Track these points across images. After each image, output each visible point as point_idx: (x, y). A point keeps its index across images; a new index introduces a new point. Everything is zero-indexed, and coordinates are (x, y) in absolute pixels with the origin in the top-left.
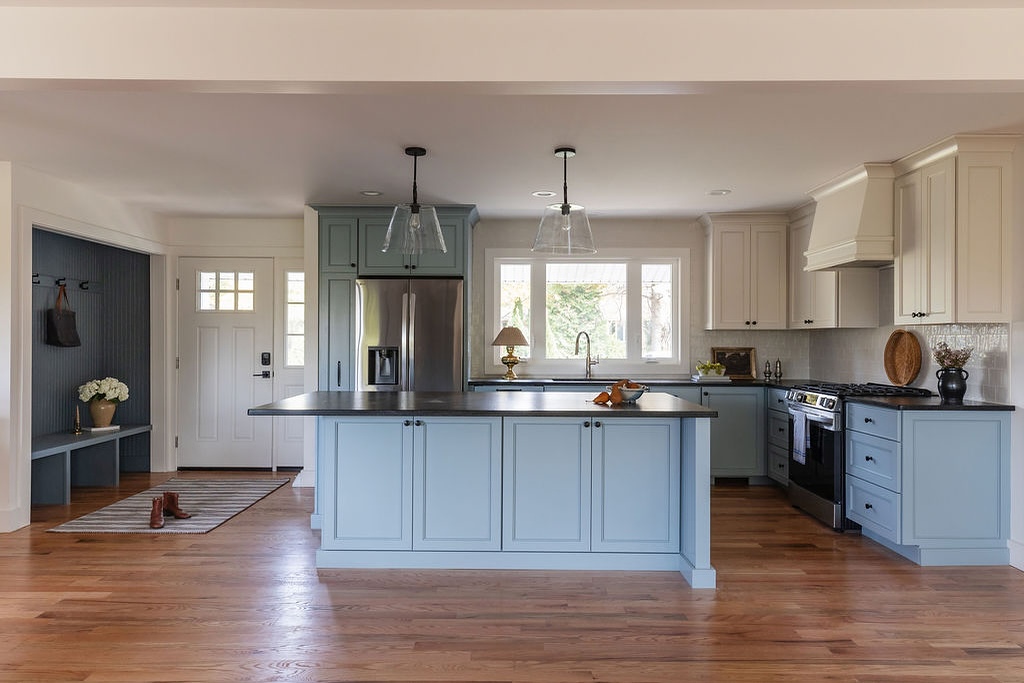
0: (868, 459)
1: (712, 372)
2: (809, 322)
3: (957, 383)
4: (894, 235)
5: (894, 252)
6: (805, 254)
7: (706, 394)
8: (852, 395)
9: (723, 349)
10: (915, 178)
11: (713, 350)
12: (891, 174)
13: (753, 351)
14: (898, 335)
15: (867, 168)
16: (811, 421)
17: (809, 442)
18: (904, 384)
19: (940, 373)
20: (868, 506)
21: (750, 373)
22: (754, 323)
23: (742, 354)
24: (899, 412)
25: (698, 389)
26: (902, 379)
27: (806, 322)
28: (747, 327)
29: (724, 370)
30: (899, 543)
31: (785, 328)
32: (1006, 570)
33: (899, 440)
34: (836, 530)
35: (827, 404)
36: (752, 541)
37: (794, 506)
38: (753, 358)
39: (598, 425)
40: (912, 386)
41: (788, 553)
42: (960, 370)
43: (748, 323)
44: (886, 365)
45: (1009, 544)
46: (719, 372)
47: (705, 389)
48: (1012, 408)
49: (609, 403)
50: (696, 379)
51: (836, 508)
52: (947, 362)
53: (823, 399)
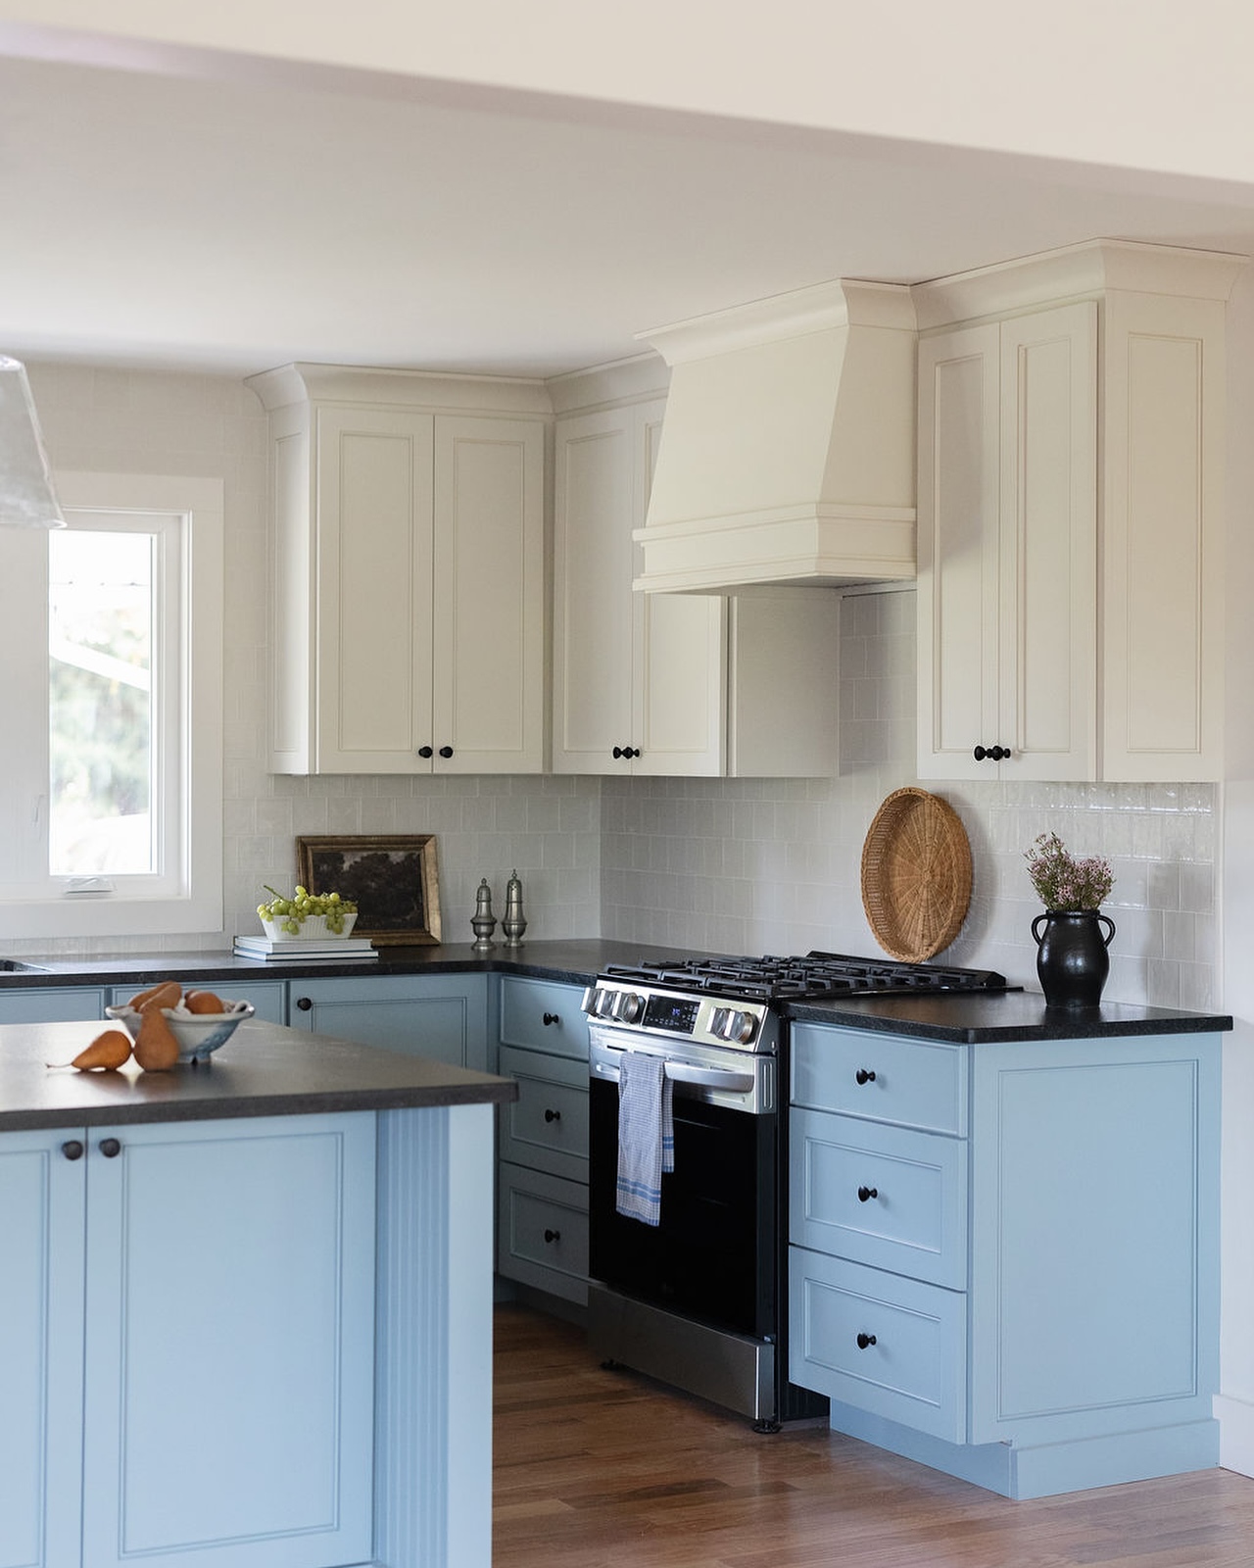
0: (864, 1195)
1: (315, 926)
2: (629, 753)
3: (1086, 956)
4: (915, 506)
5: (916, 556)
6: (637, 535)
7: (306, 1004)
8: (802, 998)
9: (333, 840)
10: (979, 340)
11: (304, 844)
12: (906, 319)
13: (429, 848)
14: (903, 806)
15: (849, 293)
16: (678, 1084)
17: (671, 1153)
18: (921, 955)
19: (1042, 926)
20: (864, 1341)
21: (420, 923)
22: (447, 752)
23: (397, 857)
24: (963, 1049)
25: (274, 990)
26: (915, 941)
27: (617, 753)
28: (424, 766)
29: (351, 918)
30: (960, 1441)
31: (537, 768)
32: (1208, 1482)
33: (962, 1132)
34: (758, 1426)
35: (736, 1028)
36: (539, 1494)
37: (609, 1367)
38: (429, 871)
39: (111, 1149)
40: (948, 960)
41: (659, 1517)
42: (1093, 917)
43: (426, 752)
44: (866, 896)
45: (1219, 1408)
46: (335, 926)
47: (301, 988)
48: (1225, 1023)
49: (131, 1069)
50: (258, 951)
51: (761, 1355)
52: (1064, 894)
53: (721, 1016)
